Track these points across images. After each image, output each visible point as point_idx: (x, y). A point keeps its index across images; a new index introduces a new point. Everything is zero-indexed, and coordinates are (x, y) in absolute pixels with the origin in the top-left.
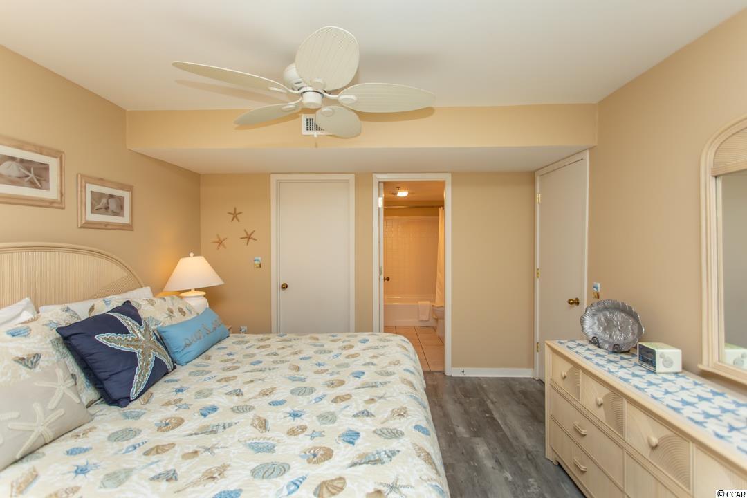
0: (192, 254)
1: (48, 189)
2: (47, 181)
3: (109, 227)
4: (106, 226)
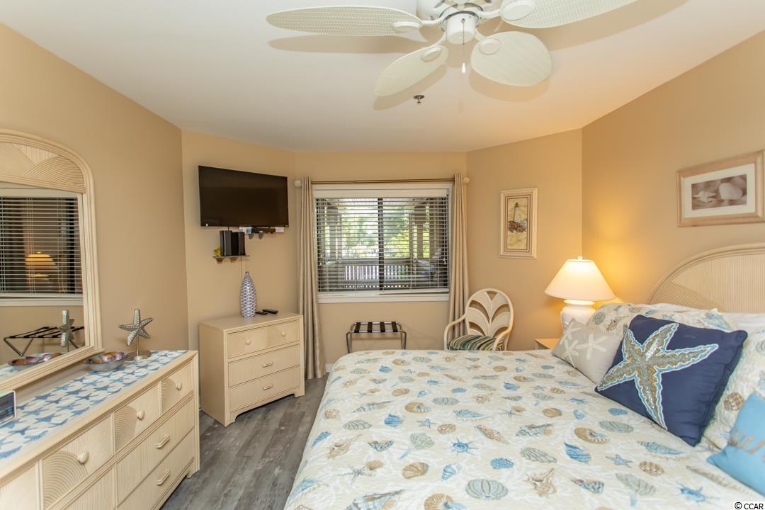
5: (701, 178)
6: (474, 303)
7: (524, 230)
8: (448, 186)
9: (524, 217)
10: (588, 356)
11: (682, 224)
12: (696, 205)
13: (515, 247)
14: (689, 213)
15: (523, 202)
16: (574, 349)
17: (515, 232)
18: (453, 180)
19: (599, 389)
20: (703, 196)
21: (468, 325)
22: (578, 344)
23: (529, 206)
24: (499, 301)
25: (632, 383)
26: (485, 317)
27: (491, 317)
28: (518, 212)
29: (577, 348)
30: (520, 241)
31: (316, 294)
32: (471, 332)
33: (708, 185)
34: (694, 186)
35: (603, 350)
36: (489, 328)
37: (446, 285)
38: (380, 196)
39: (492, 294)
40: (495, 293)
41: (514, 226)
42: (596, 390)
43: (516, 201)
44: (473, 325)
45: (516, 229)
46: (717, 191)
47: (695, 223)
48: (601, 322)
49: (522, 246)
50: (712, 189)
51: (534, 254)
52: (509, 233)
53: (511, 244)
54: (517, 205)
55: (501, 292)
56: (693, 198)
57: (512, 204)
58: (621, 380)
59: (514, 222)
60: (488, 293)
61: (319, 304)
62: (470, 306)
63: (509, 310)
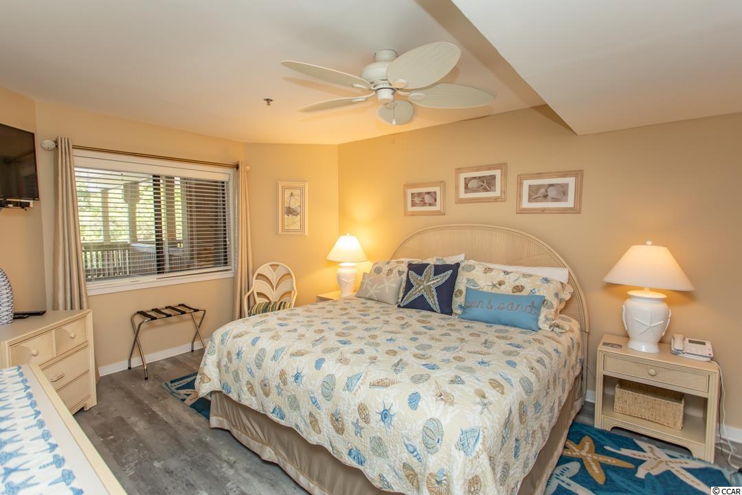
0: (649, 243)
1: (495, 191)
2: (494, 185)
3: (546, 212)
4: (543, 211)
5: (416, 191)
6: (260, 276)
7: (298, 214)
8: (230, 171)
9: (298, 204)
10: (387, 291)
11: (406, 214)
12: (413, 204)
13: (291, 228)
14: (411, 209)
15: (297, 192)
16: (376, 289)
17: (290, 215)
18: (237, 167)
19: (402, 305)
20: (417, 200)
21: (256, 295)
22: (378, 286)
23: (302, 195)
24: (280, 272)
25: (422, 295)
26: (269, 286)
27: (275, 286)
28: (293, 200)
29: (378, 288)
30: (295, 223)
31: (85, 285)
32: (260, 300)
33: (419, 194)
34: (412, 194)
35: (394, 285)
36: (274, 296)
37: (226, 263)
38: (157, 173)
39: (274, 266)
40: (278, 265)
41: (290, 211)
42: (399, 306)
43: (292, 191)
44: (259, 294)
45: (291, 213)
46: (423, 198)
47: (413, 214)
48: (381, 271)
49: (297, 227)
50: (422, 196)
51: (306, 233)
52: (286, 216)
53: (288, 226)
54: (292, 194)
55: (283, 265)
56: (412, 201)
57: (288, 193)
58: (416, 296)
59: (289, 208)
60: (271, 265)
61: (88, 297)
62: (256, 279)
63: (292, 278)
